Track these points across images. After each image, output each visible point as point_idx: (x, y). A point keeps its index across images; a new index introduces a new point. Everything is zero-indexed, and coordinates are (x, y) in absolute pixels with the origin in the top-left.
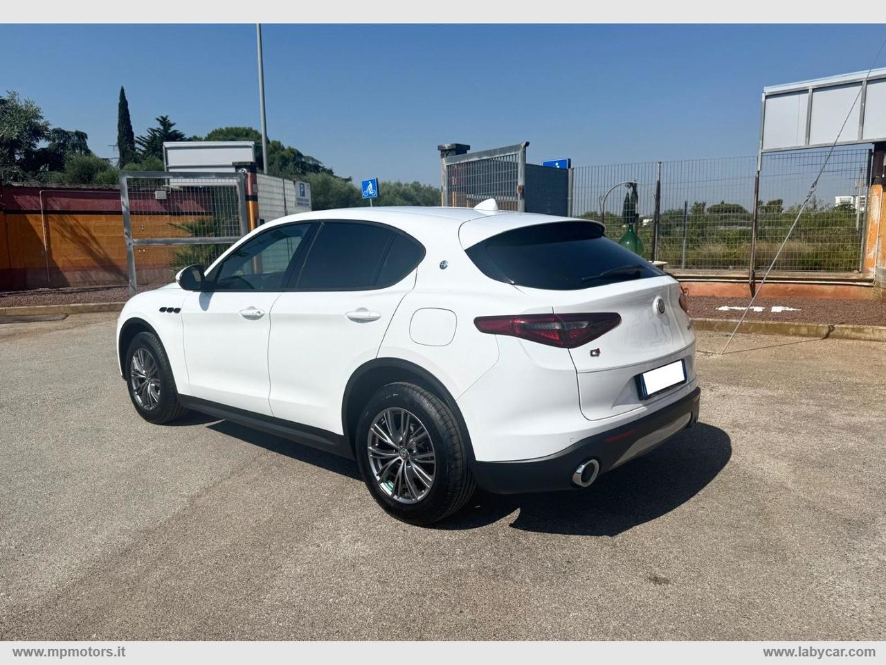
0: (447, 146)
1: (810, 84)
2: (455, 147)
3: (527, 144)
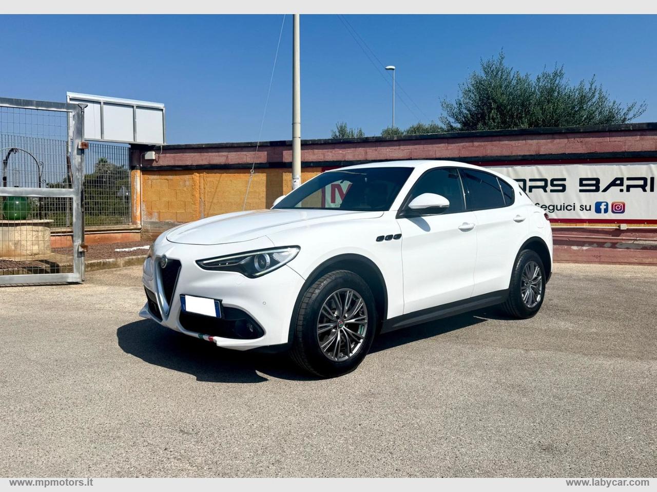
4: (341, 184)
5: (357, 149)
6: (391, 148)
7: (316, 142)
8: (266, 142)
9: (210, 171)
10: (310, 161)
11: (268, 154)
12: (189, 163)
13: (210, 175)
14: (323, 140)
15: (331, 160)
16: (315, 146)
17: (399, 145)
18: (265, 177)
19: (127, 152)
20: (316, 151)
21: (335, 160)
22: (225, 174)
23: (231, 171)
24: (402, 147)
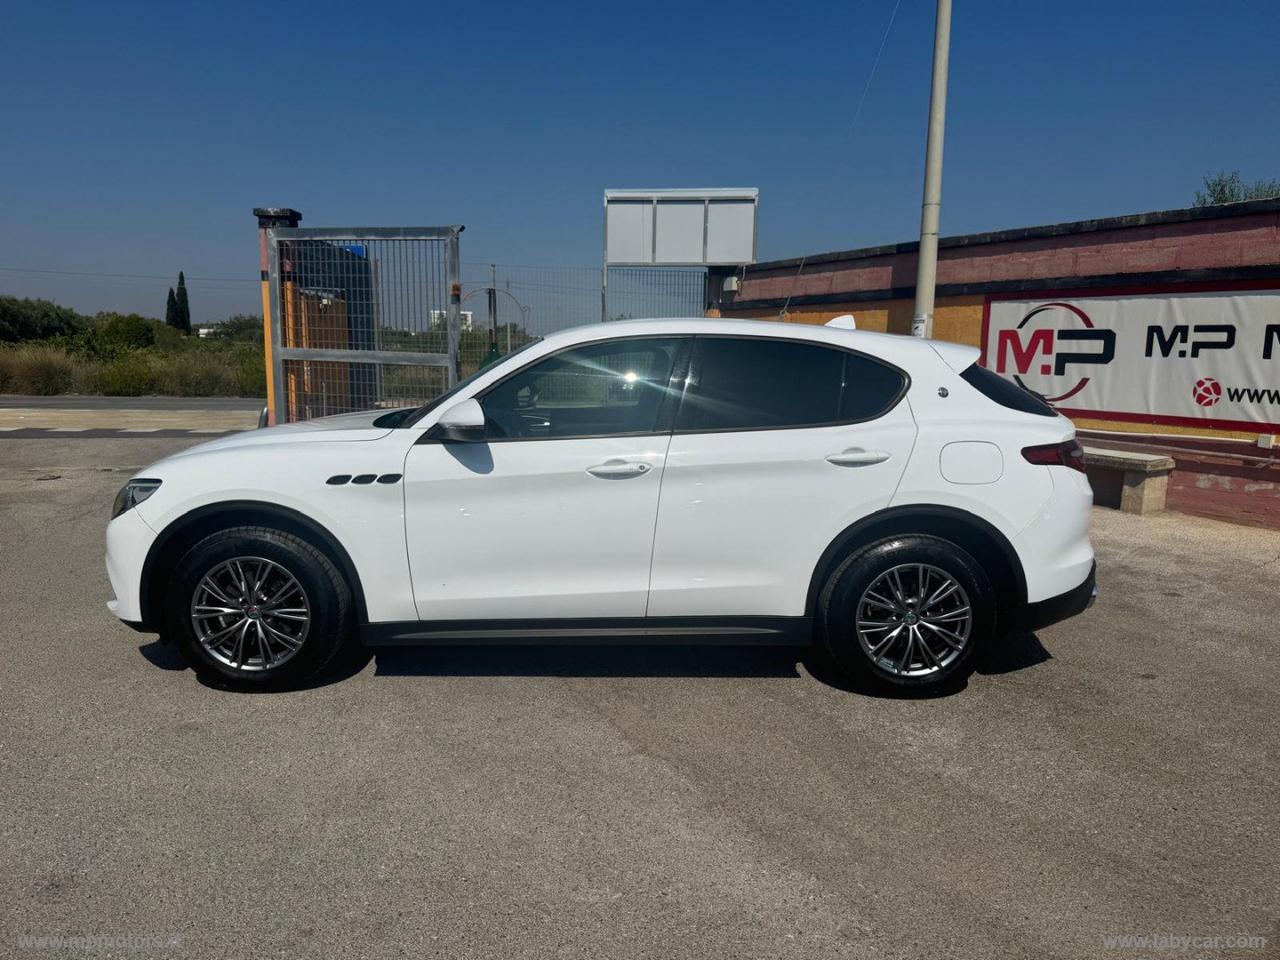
0: (272, 211)
1: (655, 194)
2: (288, 214)
3: (462, 229)
4: (1019, 330)
5: (1058, 250)
6: (1132, 243)
7: (977, 240)
8: (891, 247)
9: (805, 307)
10: (964, 282)
11: (893, 271)
12: (777, 294)
13: (805, 314)
14: (990, 234)
15: (1005, 279)
16: (976, 249)
17: (1153, 237)
18: (886, 319)
19: (701, 281)
20: (977, 260)
21: (1012, 278)
22: (826, 313)
23: (835, 306)
24: (1158, 242)
